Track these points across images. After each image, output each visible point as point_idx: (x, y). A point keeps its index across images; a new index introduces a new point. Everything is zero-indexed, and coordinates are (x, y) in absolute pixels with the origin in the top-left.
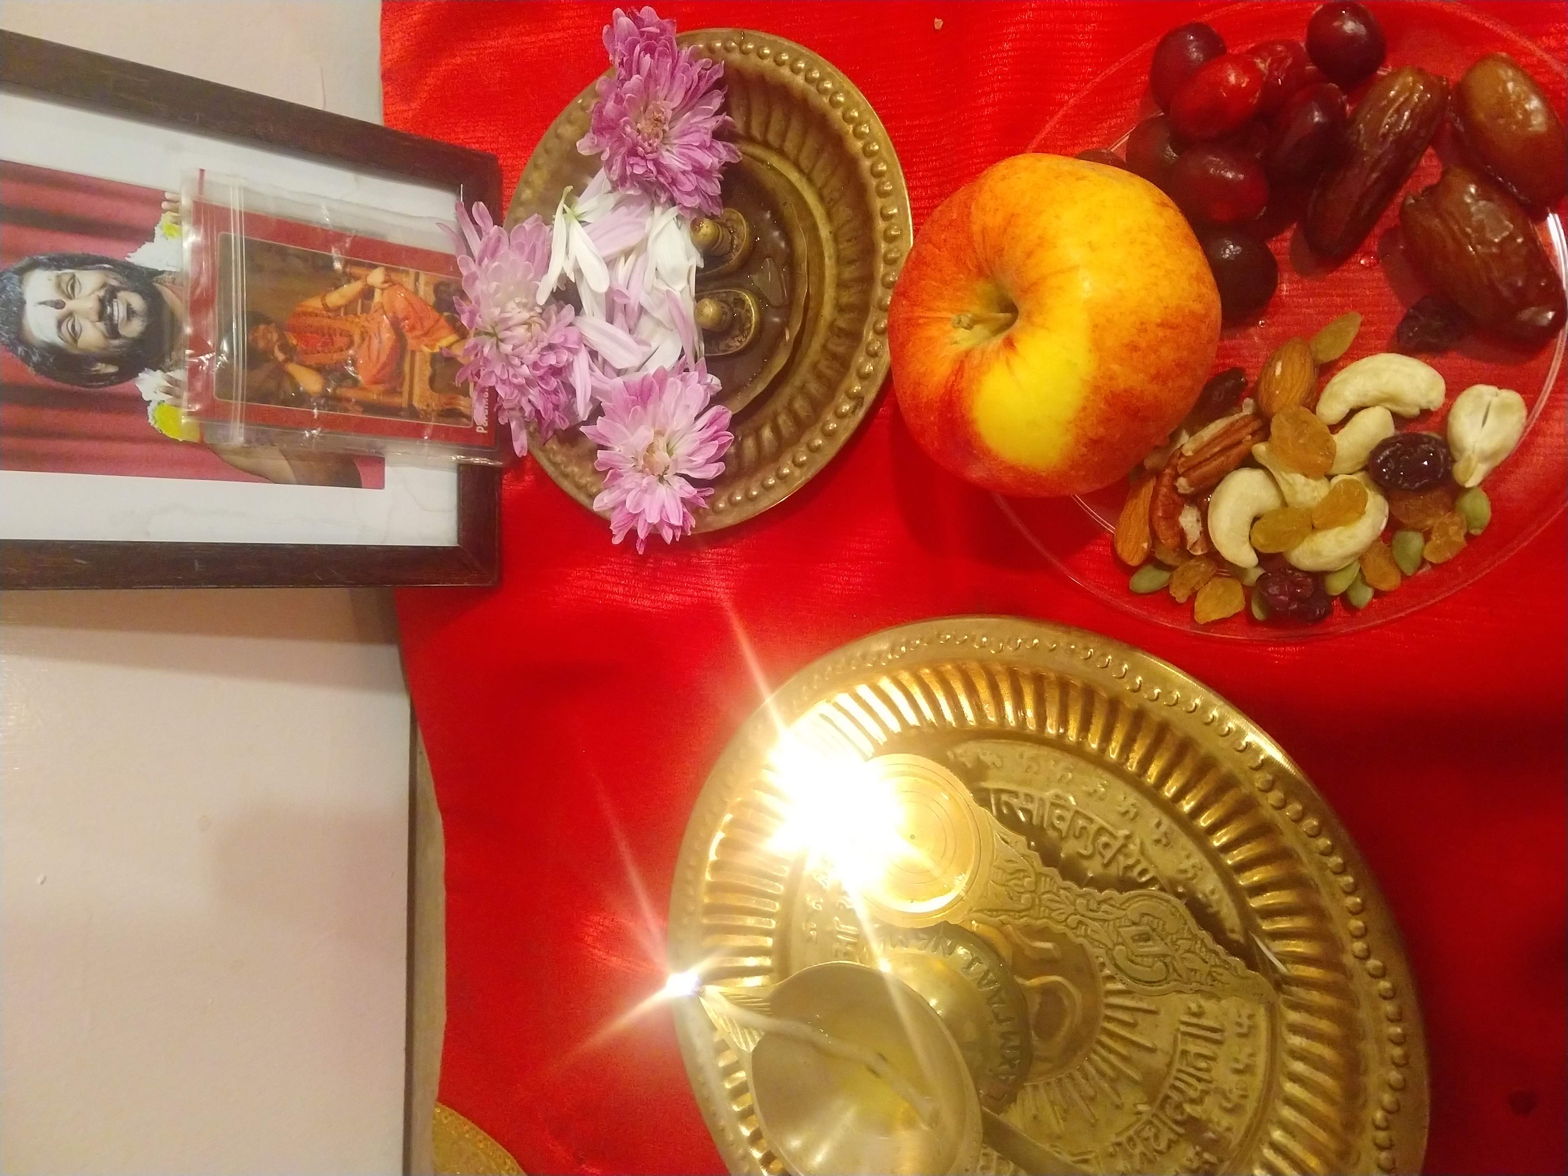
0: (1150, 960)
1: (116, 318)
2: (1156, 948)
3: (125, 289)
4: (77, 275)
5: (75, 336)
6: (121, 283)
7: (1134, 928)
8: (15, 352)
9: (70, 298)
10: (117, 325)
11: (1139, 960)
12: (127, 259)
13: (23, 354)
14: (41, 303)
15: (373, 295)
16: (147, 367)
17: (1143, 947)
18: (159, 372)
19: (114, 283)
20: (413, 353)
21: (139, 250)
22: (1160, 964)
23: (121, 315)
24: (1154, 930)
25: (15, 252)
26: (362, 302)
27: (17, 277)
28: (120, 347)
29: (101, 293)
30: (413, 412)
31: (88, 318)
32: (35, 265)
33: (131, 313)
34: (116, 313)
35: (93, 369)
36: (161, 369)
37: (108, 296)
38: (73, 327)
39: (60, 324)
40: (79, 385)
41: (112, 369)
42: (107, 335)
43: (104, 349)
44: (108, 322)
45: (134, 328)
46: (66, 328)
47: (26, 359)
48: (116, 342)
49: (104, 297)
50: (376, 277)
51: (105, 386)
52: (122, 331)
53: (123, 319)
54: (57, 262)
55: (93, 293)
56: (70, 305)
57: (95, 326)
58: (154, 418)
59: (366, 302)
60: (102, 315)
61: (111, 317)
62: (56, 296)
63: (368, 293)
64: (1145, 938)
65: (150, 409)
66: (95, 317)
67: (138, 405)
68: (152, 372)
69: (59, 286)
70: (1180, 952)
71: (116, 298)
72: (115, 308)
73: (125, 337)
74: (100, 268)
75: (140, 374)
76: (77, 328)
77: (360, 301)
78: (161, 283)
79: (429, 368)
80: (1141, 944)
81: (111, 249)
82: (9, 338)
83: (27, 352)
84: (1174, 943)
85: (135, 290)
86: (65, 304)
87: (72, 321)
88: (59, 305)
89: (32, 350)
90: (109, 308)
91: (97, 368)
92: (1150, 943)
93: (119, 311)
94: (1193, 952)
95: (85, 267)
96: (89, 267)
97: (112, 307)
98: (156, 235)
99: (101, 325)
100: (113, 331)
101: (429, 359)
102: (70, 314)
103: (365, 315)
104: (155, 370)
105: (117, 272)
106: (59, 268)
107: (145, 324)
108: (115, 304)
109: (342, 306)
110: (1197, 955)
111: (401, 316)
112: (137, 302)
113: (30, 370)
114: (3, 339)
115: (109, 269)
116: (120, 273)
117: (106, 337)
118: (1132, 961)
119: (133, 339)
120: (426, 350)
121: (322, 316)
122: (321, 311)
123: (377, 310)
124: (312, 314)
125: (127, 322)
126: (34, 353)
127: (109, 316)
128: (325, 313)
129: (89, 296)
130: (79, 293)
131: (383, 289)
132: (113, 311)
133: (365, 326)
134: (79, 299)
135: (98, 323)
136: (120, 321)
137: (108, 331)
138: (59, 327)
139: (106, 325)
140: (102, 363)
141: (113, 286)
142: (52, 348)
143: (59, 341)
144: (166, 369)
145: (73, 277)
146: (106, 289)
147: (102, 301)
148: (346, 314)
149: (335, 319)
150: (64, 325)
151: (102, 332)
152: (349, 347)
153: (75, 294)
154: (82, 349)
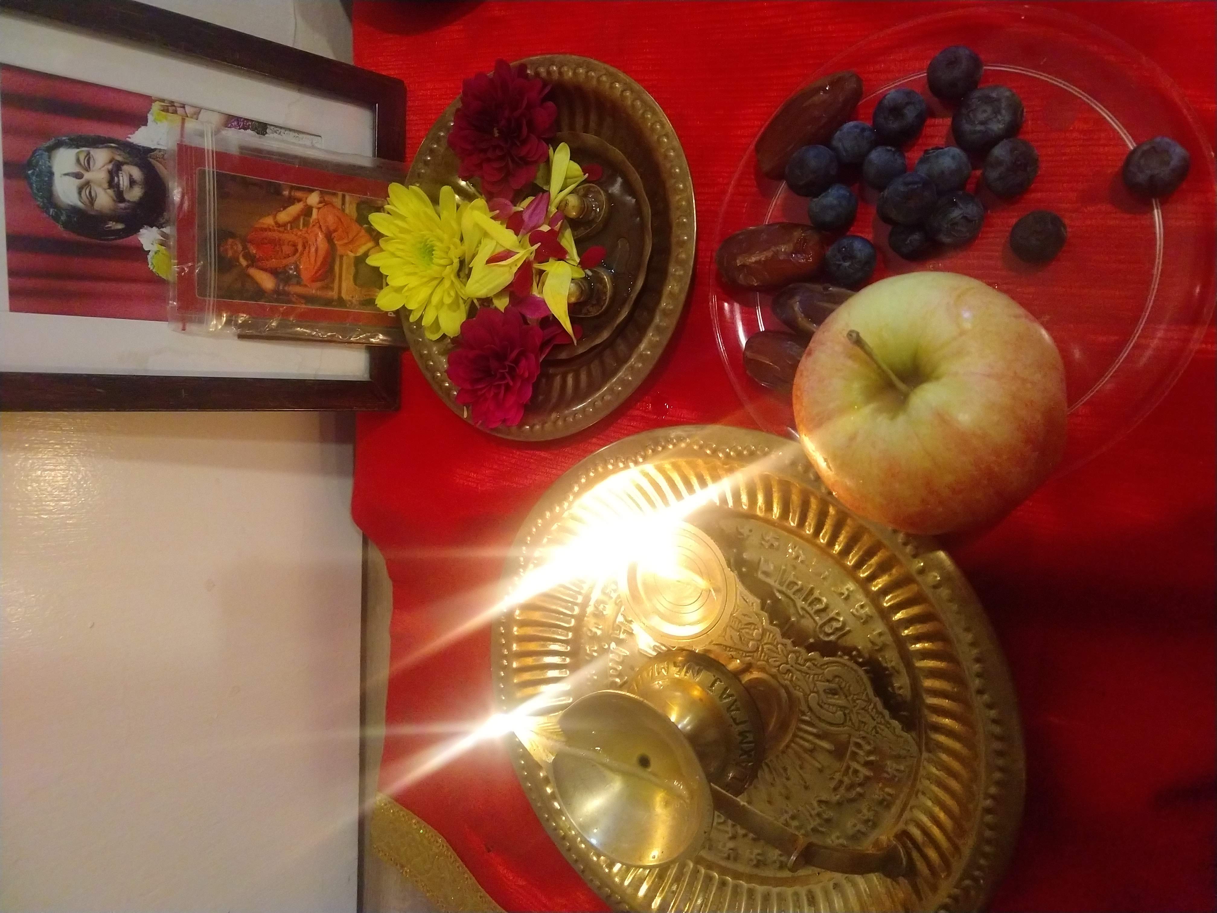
0: (834, 709)
1: (121, 186)
2: (841, 702)
3: (127, 164)
4: (91, 152)
5: (92, 200)
6: (124, 158)
7: (827, 684)
8: (47, 212)
9: (88, 169)
10: (122, 191)
11: (826, 706)
12: (127, 139)
13: (54, 214)
14: (66, 175)
15: (311, 214)
16: (146, 224)
17: (831, 698)
18: (155, 228)
19: (119, 158)
20: (341, 257)
22: (840, 713)
23: (125, 184)
24: (841, 688)
25: (42, 134)
26: (304, 219)
27: (47, 153)
28: (125, 209)
29: (110, 167)
30: (341, 301)
31: (100, 186)
32: (59, 144)
33: (132, 182)
34: (121, 182)
35: (106, 226)
36: (156, 226)
37: (115, 169)
38: (90, 192)
39: (80, 189)
40: (97, 239)
41: (120, 226)
42: (115, 198)
43: (114, 210)
44: (116, 189)
45: (135, 194)
46: (85, 193)
47: (56, 218)
48: (122, 205)
49: (112, 170)
50: (313, 199)
51: (115, 239)
52: (127, 196)
53: (127, 187)
54: (76, 142)
55: (103, 166)
56: (87, 176)
57: (106, 192)
58: (152, 264)
60: (112, 184)
61: (118, 185)
62: (76, 169)
63: (307, 211)
64: (833, 692)
65: (149, 257)
66: (106, 185)
67: (140, 253)
68: (149, 228)
69: (78, 160)
70: (856, 708)
71: (121, 170)
72: (121, 178)
73: (129, 201)
74: (109, 147)
75: (141, 230)
76: (93, 194)
77: (302, 218)
78: (154, 157)
79: (353, 268)
80: (830, 696)
81: (116, 132)
82: (43, 202)
83: (56, 213)
84: (854, 701)
85: (136, 165)
86: (83, 175)
87: (89, 187)
88: (78, 176)
89: (61, 212)
90: (116, 178)
91: (109, 226)
92: (836, 697)
93: (123, 181)
94: (866, 710)
95: (97, 145)
96: (101, 146)
97: (118, 177)
98: (149, 121)
99: (110, 192)
100: (120, 196)
101: (353, 261)
102: (88, 183)
103: (305, 229)
104: (151, 227)
105: (119, 149)
106: (77, 147)
107: (143, 191)
108: (120, 175)
109: (288, 223)
110: (868, 713)
111: (332, 228)
112: (136, 173)
113: (60, 227)
114: (39, 203)
115: (115, 147)
116: (123, 150)
117: (114, 200)
118: (821, 707)
119: (134, 202)
120: (352, 255)
121: (274, 230)
122: (273, 227)
123: (314, 225)
124: (265, 230)
125: (130, 189)
126: (62, 214)
127: (116, 184)
128: (276, 228)
129: (100, 169)
130: (93, 167)
131: (319, 208)
132: (119, 180)
133: (305, 238)
134: (93, 171)
135: (109, 191)
136: (124, 188)
137: (116, 197)
138: (80, 193)
139: (114, 191)
140: (113, 221)
141: (118, 161)
142: (74, 210)
143: (80, 204)
144: (160, 226)
145: (88, 154)
146: (113, 163)
147: (110, 172)
148: (291, 229)
149: (283, 232)
150: (83, 191)
151: (112, 197)
152: (294, 254)
153: (90, 167)
154: (97, 211)
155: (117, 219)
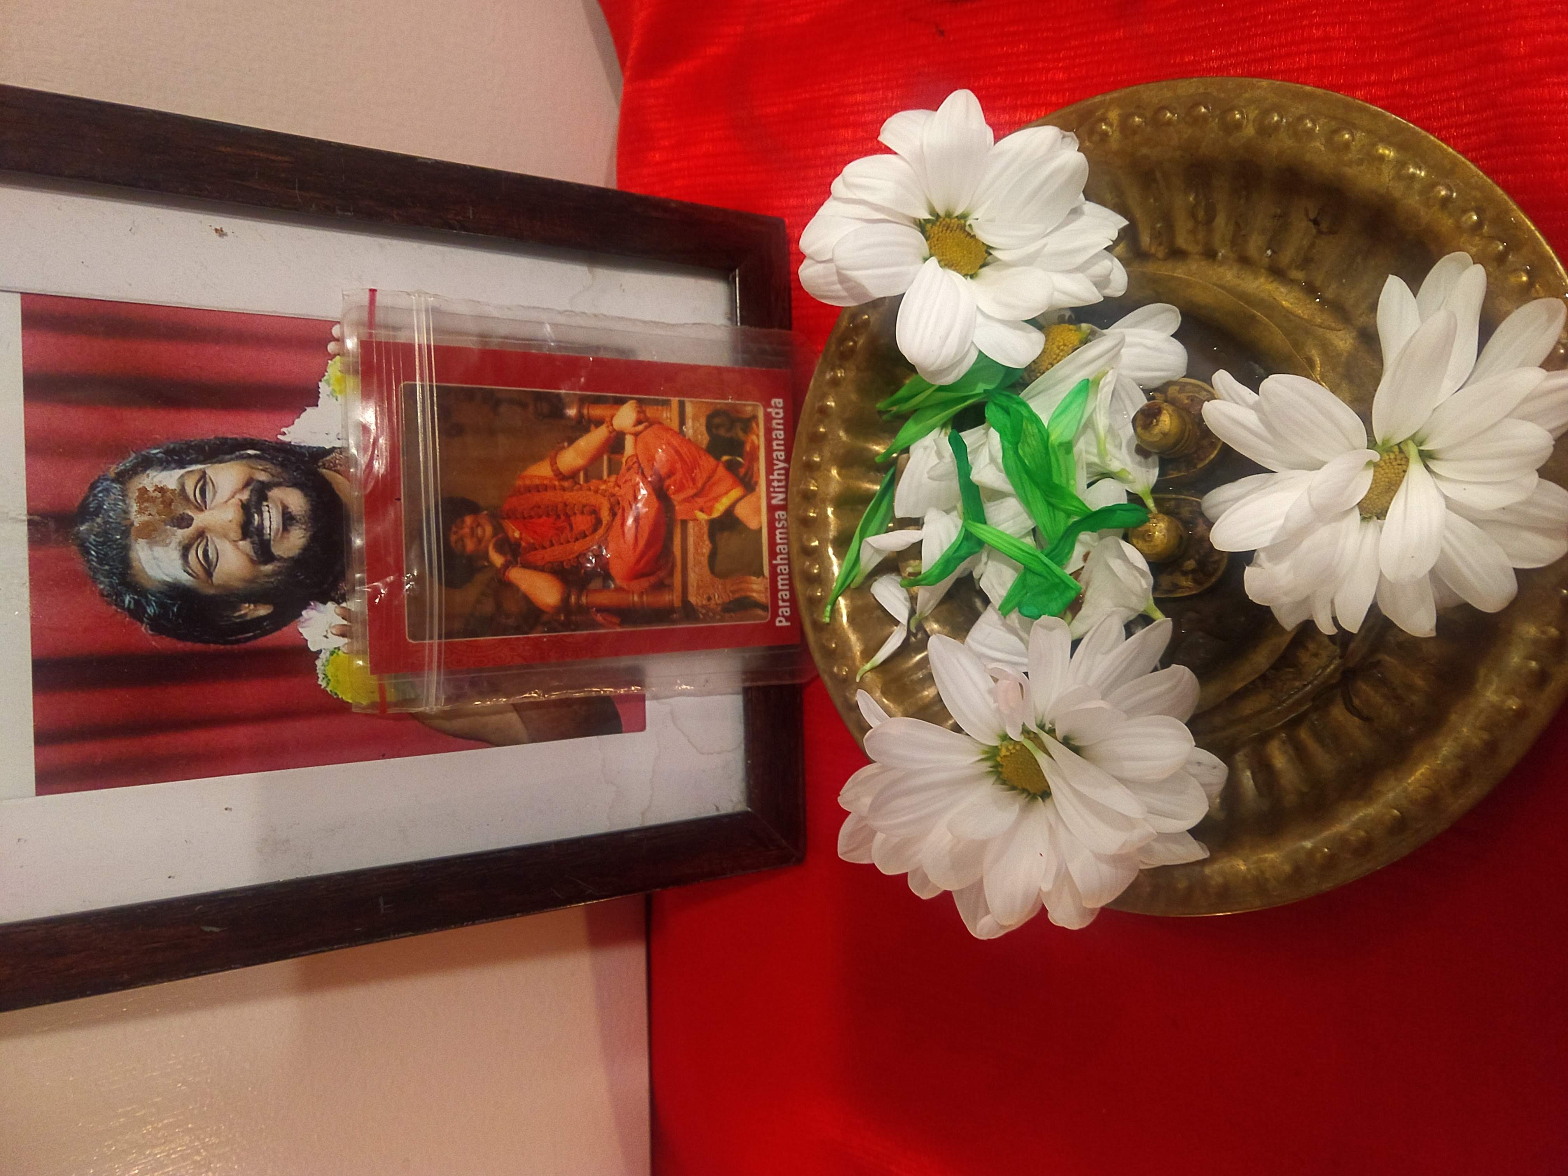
1: (267, 531)
3: (278, 485)
4: (209, 472)
5: (209, 567)
6: (273, 475)
8: (120, 603)
9: (201, 508)
10: (269, 541)
12: (279, 437)
13: (131, 605)
15: (624, 445)
16: (313, 600)
18: (331, 605)
19: (263, 477)
20: (684, 524)
21: (297, 421)
23: (274, 526)
26: (610, 461)
27: (116, 486)
28: (274, 574)
29: (245, 496)
31: (225, 536)
32: (145, 464)
33: (288, 519)
34: (267, 523)
35: (237, 614)
36: (333, 600)
37: (254, 498)
38: (206, 553)
39: (186, 550)
40: (215, 643)
41: (263, 611)
42: (254, 557)
43: (252, 581)
44: (256, 538)
45: (293, 542)
46: (195, 556)
47: (137, 612)
48: (268, 568)
49: (249, 500)
50: (625, 417)
51: (255, 637)
52: (277, 549)
53: (278, 530)
54: (178, 455)
56: (200, 519)
57: (237, 548)
58: (325, 676)
59: (613, 456)
60: (247, 529)
61: (260, 530)
62: (178, 510)
63: (615, 443)
65: (319, 663)
66: (235, 533)
67: (302, 659)
68: (321, 606)
69: (182, 493)
71: (266, 499)
72: (266, 515)
73: (280, 559)
74: (242, 457)
75: (304, 613)
77: (605, 457)
78: (330, 469)
79: (707, 542)
81: (258, 426)
82: (111, 585)
83: (138, 602)
85: (295, 485)
86: (192, 519)
87: (203, 544)
88: (183, 523)
89: (147, 598)
90: (256, 516)
91: (242, 612)
93: (271, 520)
95: (221, 457)
96: (228, 457)
97: (261, 514)
98: (321, 395)
99: (245, 545)
100: (263, 552)
102: (201, 534)
103: (613, 478)
104: (324, 603)
105: (265, 459)
106: (181, 465)
107: (309, 533)
108: (265, 509)
109: (579, 470)
111: (663, 472)
112: (296, 501)
113: (144, 630)
114: (102, 587)
115: (255, 456)
116: (271, 461)
117: (252, 561)
119: (291, 559)
120: (703, 517)
121: (554, 488)
122: (551, 479)
123: (629, 469)
124: (538, 488)
125: (282, 537)
126: (150, 605)
127: (257, 529)
128: (557, 483)
129: (226, 502)
130: (212, 501)
131: (636, 435)
132: (262, 520)
133: (613, 495)
134: (210, 509)
135: (241, 543)
136: (272, 534)
137: (255, 553)
138: (185, 556)
139: (252, 543)
140: (249, 603)
141: (262, 483)
142: (175, 591)
143: (185, 578)
144: (340, 599)
145: (203, 475)
146: (250, 488)
147: (246, 508)
148: (587, 480)
149: (572, 490)
150: (192, 553)
151: (248, 555)
152: (595, 530)
153: (205, 503)
154: (219, 586)
155: (255, 597)
